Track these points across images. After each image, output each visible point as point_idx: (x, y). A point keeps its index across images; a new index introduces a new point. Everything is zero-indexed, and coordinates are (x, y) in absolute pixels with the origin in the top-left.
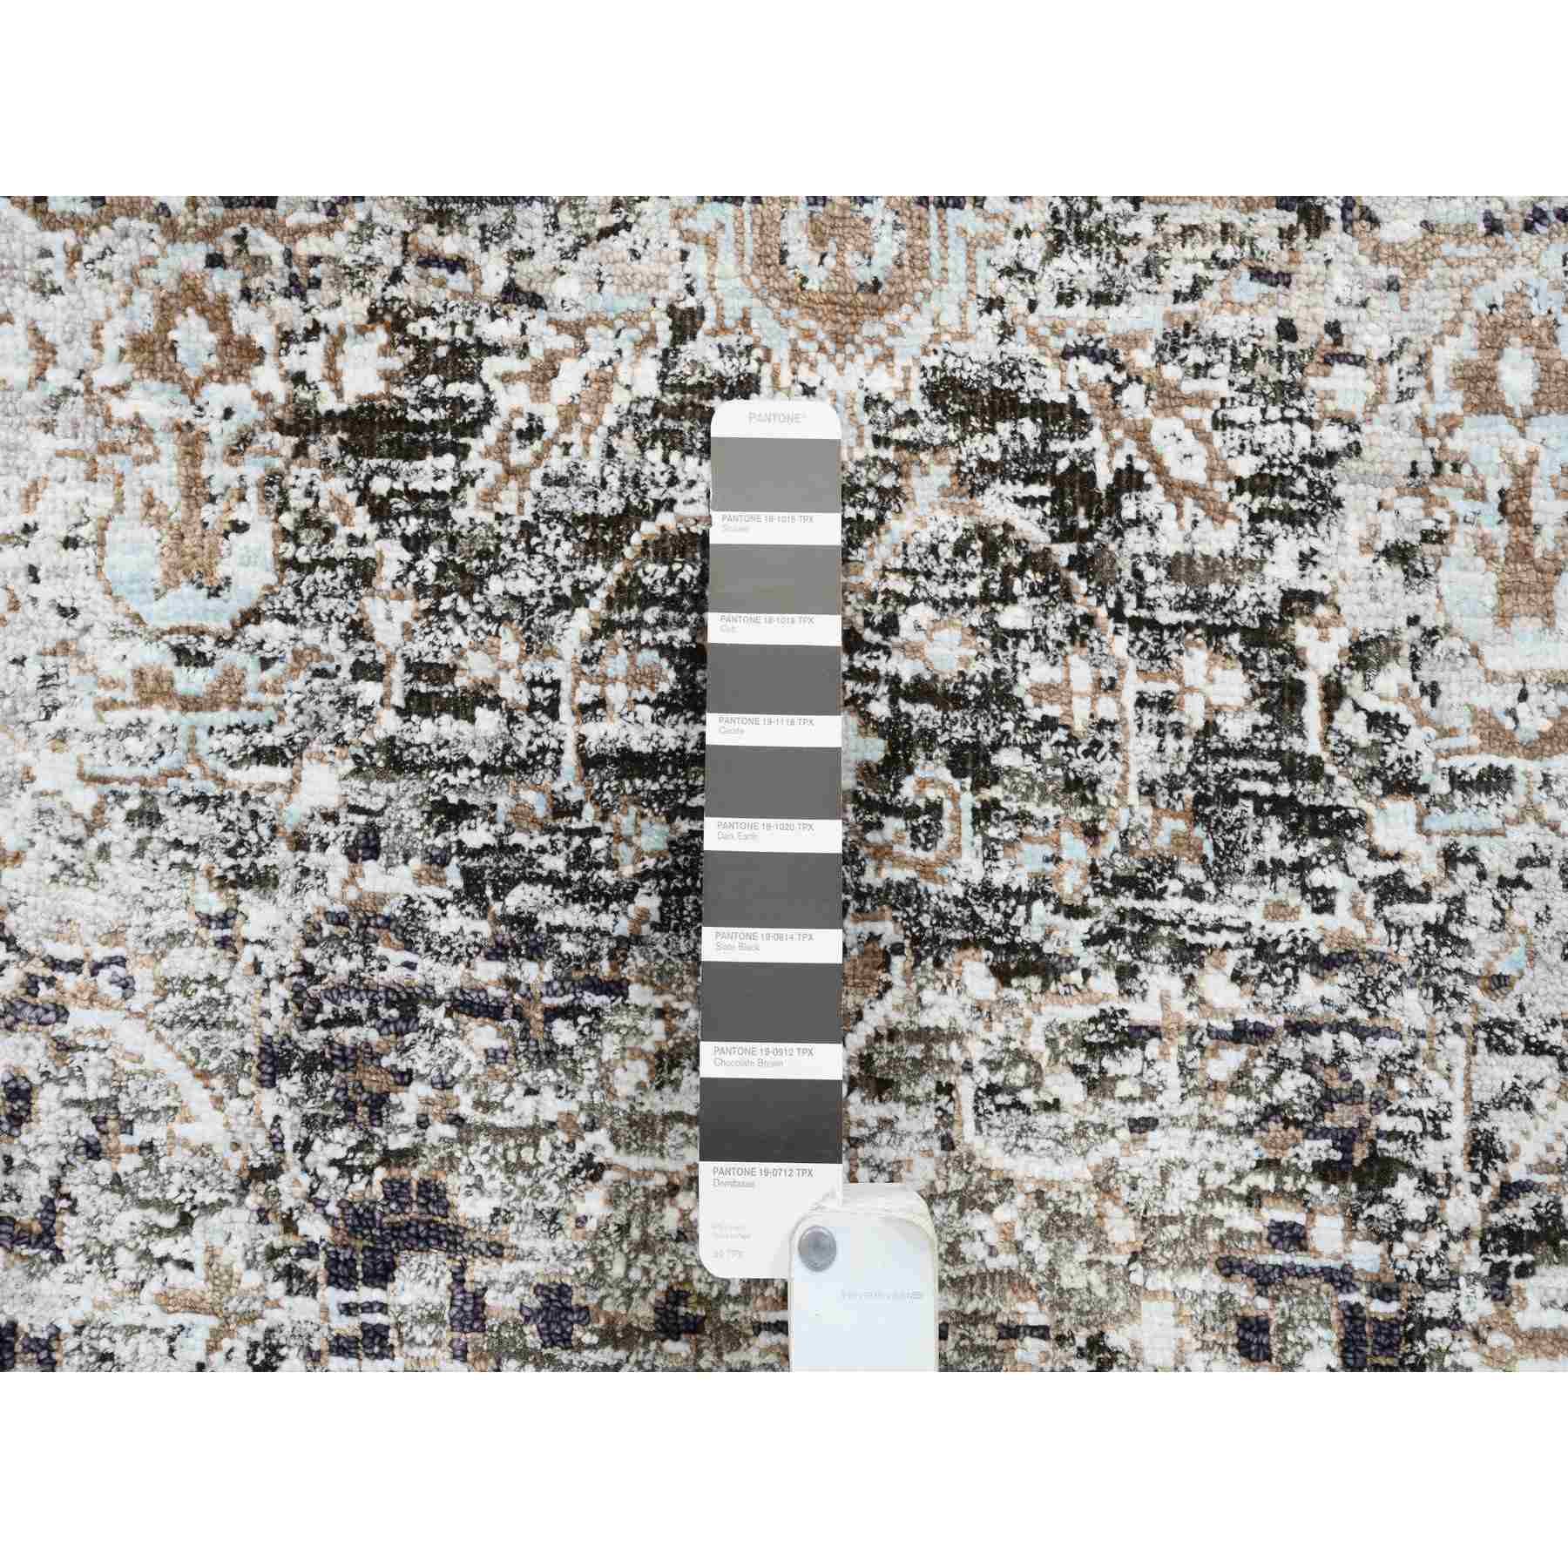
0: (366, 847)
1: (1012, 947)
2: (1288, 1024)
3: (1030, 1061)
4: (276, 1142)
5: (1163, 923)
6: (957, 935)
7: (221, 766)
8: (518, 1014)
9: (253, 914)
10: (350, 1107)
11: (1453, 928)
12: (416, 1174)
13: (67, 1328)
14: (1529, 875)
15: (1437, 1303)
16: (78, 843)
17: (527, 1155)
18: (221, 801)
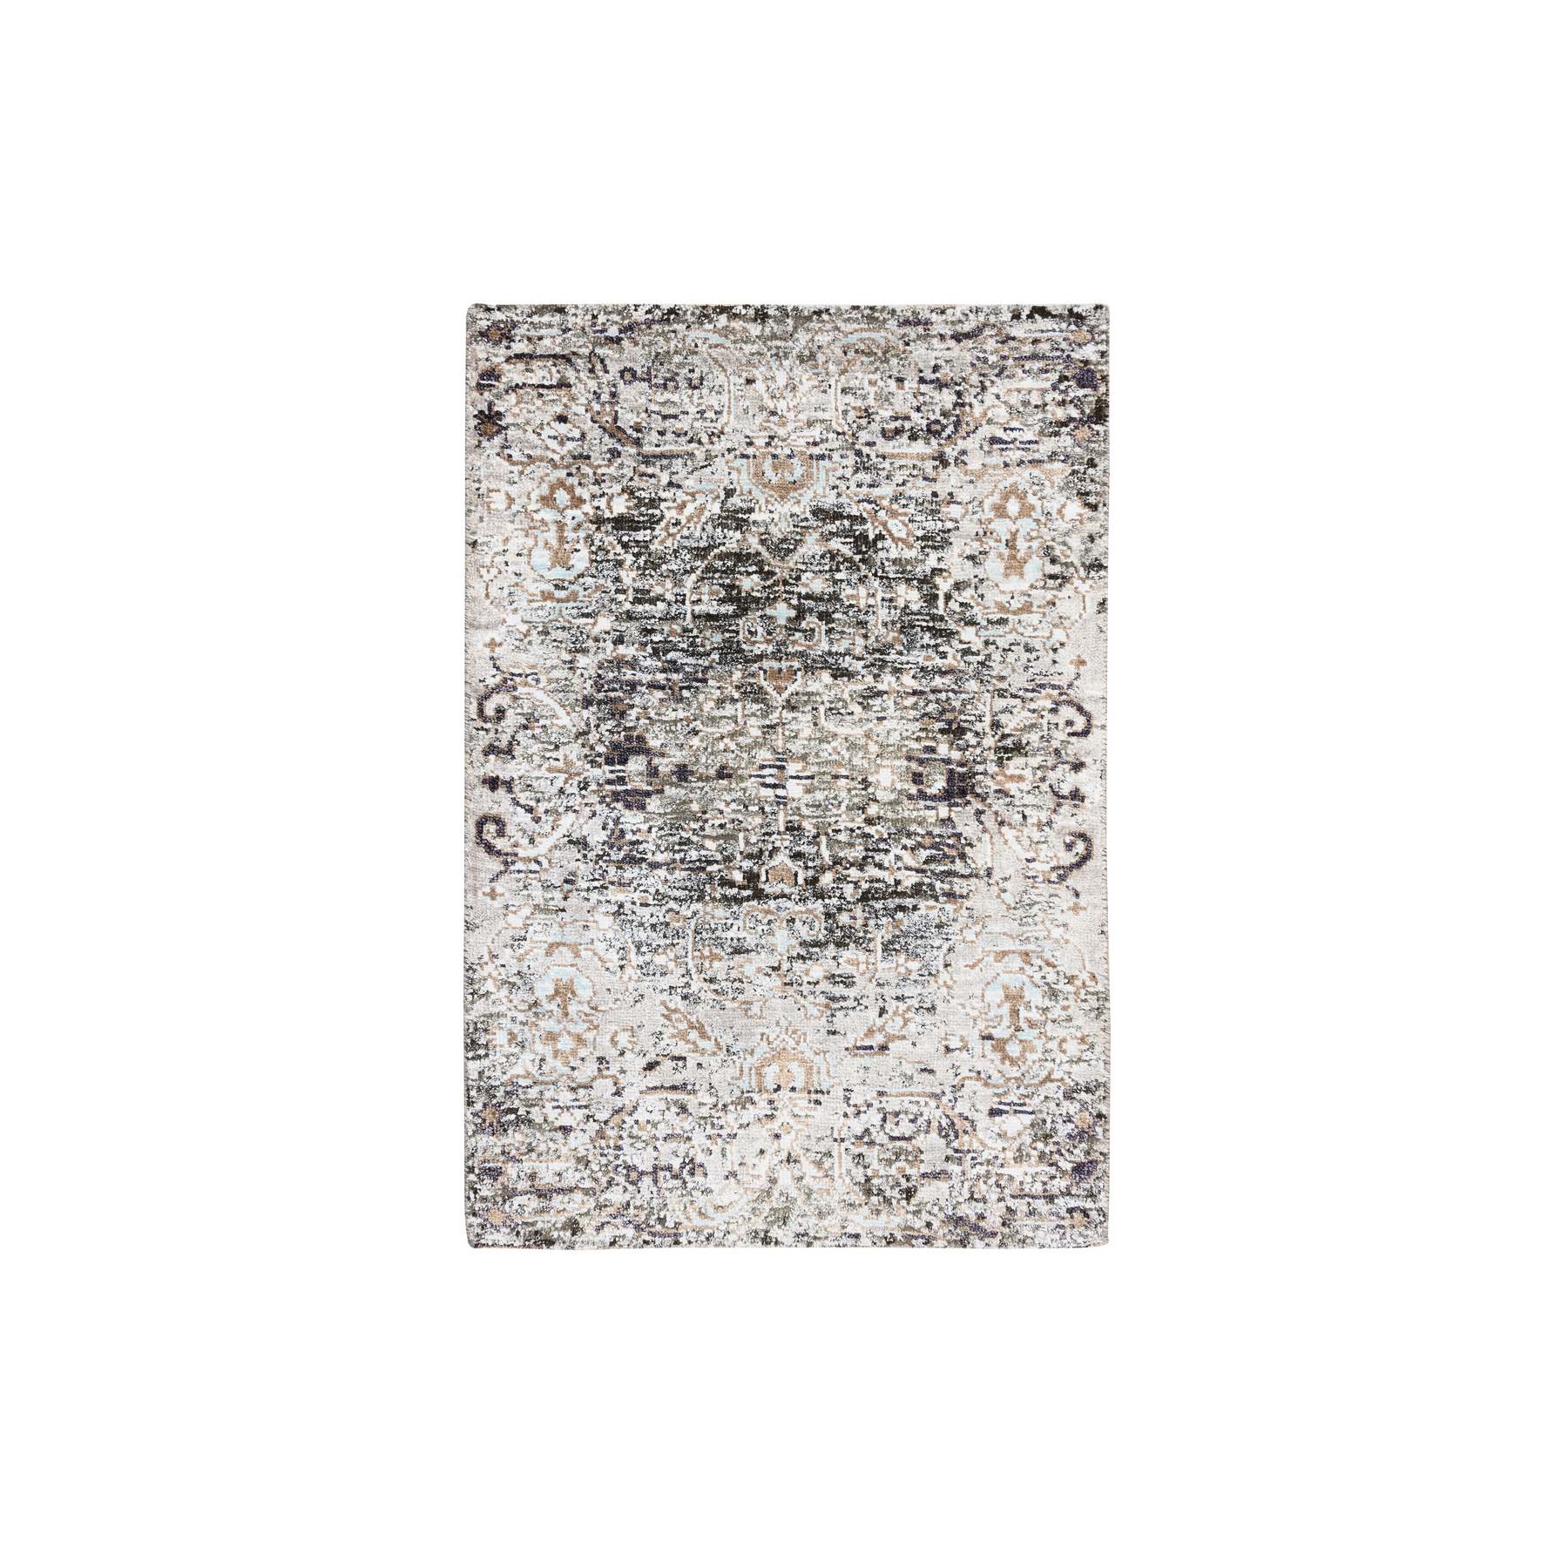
0: (619, 641)
1: (838, 669)
2: (931, 690)
3: (844, 701)
4: (588, 725)
5: (889, 662)
6: (820, 666)
7: (570, 619)
8: (670, 688)
9: (581, 660)
10: (613, 715)
11: (987, 663)
12: (635, 734)
13: (516, 777)
14: (1013, 648)
15: (980, 768)
16: (521, 640)
17: (673, 728)
18: (570, 628)
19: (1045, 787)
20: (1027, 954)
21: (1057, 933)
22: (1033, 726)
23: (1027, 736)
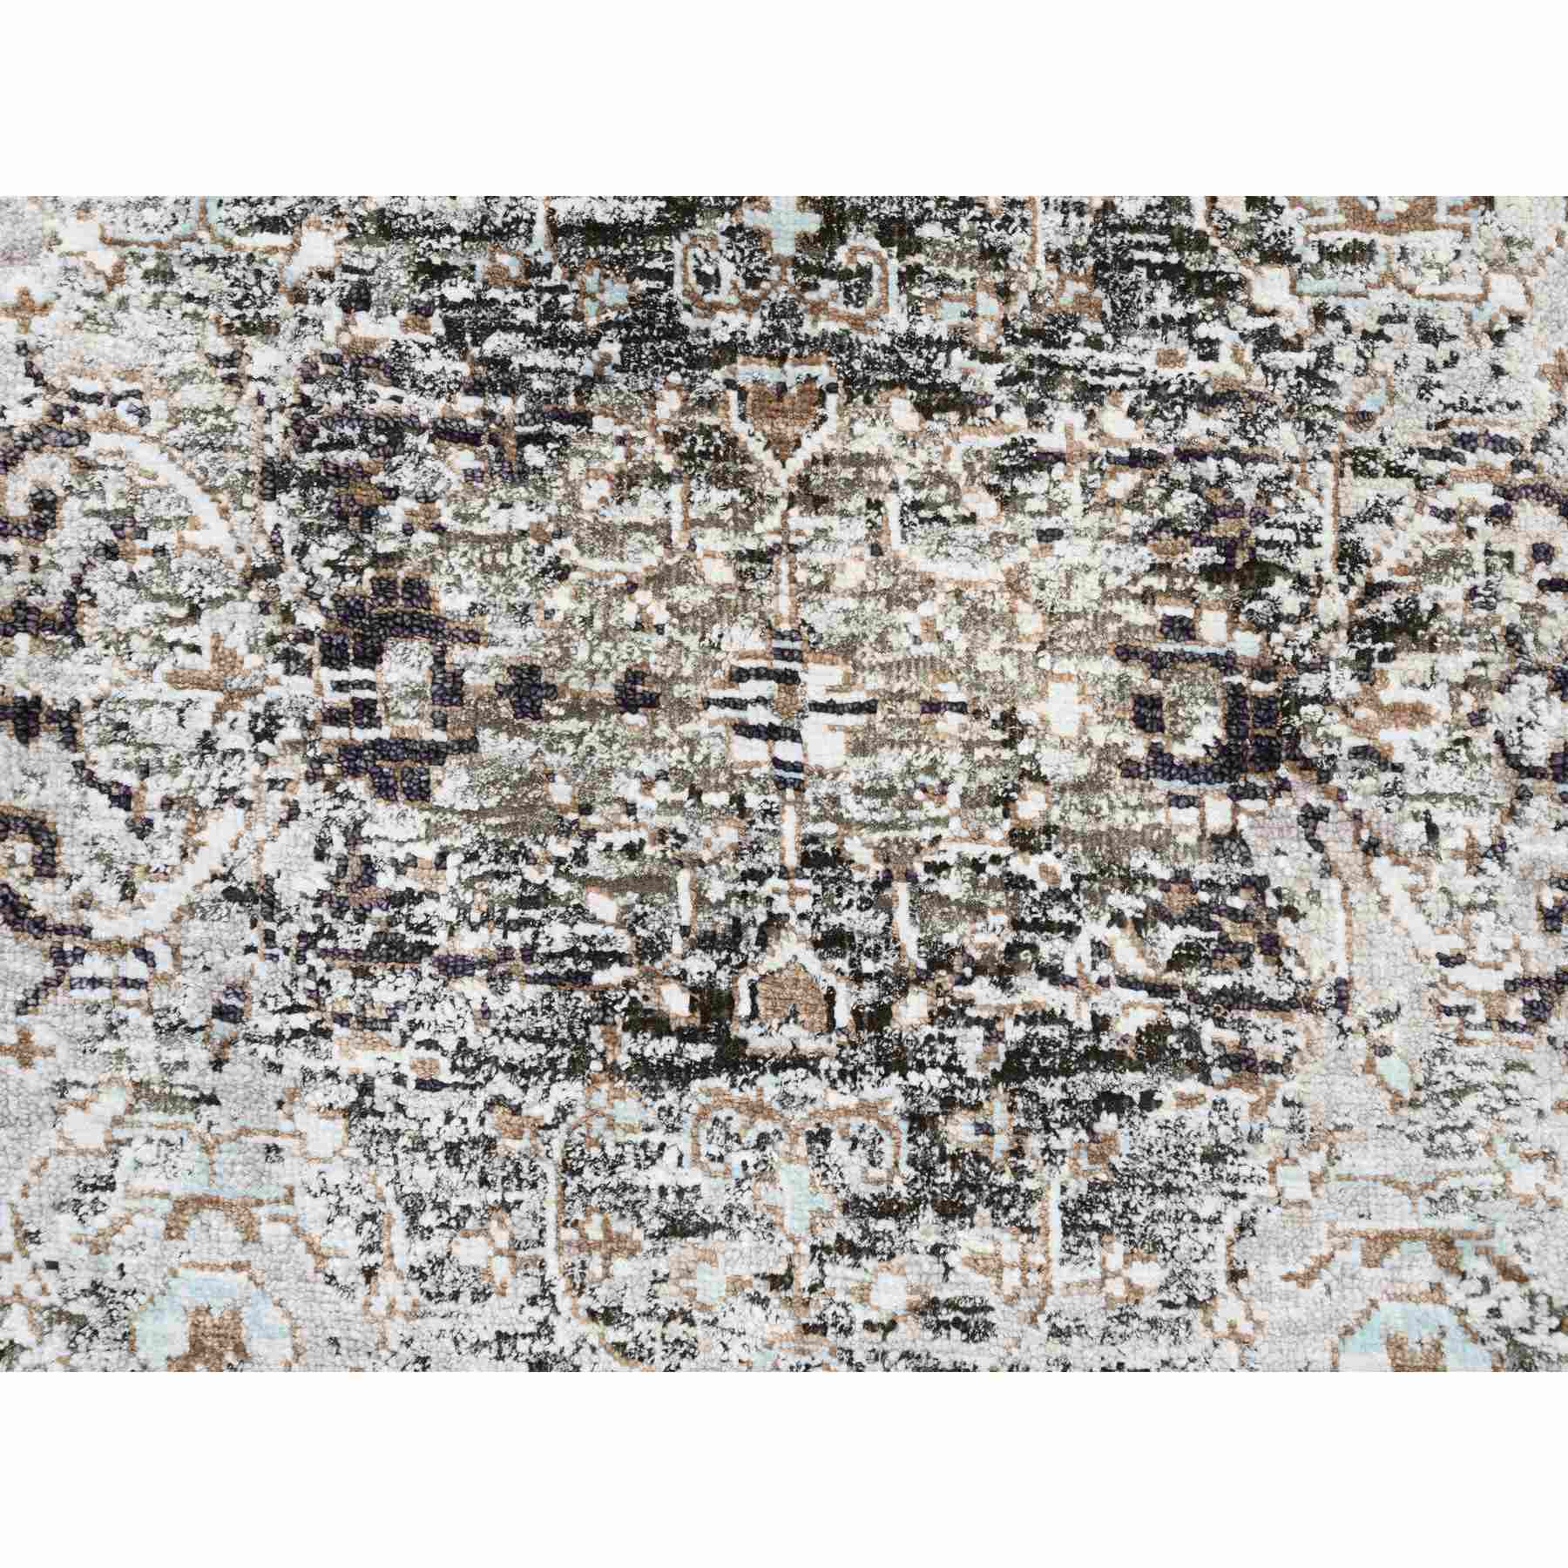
0: (357, 300)
1: (933, 387)
2: (1177, 452)
3: (951, 482)
4: (276, 546)
5: (1067, 368)
6: (885, 377)
7: (229, 233)
8: (493, 441)
9: (256, 354)
10: (343, 517)
11: (1322, 372)
12: (401, 574)
13: (86, 702)
14: (1389, 330)
15: (1311, 684)
16: (100, 296)
17: (502, 559)
18: (229, 262)
19: (1483, 742)
20: (1449, 1244)
21: (1528, 1178)
22: (1448, 559)
23: (1431, 588)
